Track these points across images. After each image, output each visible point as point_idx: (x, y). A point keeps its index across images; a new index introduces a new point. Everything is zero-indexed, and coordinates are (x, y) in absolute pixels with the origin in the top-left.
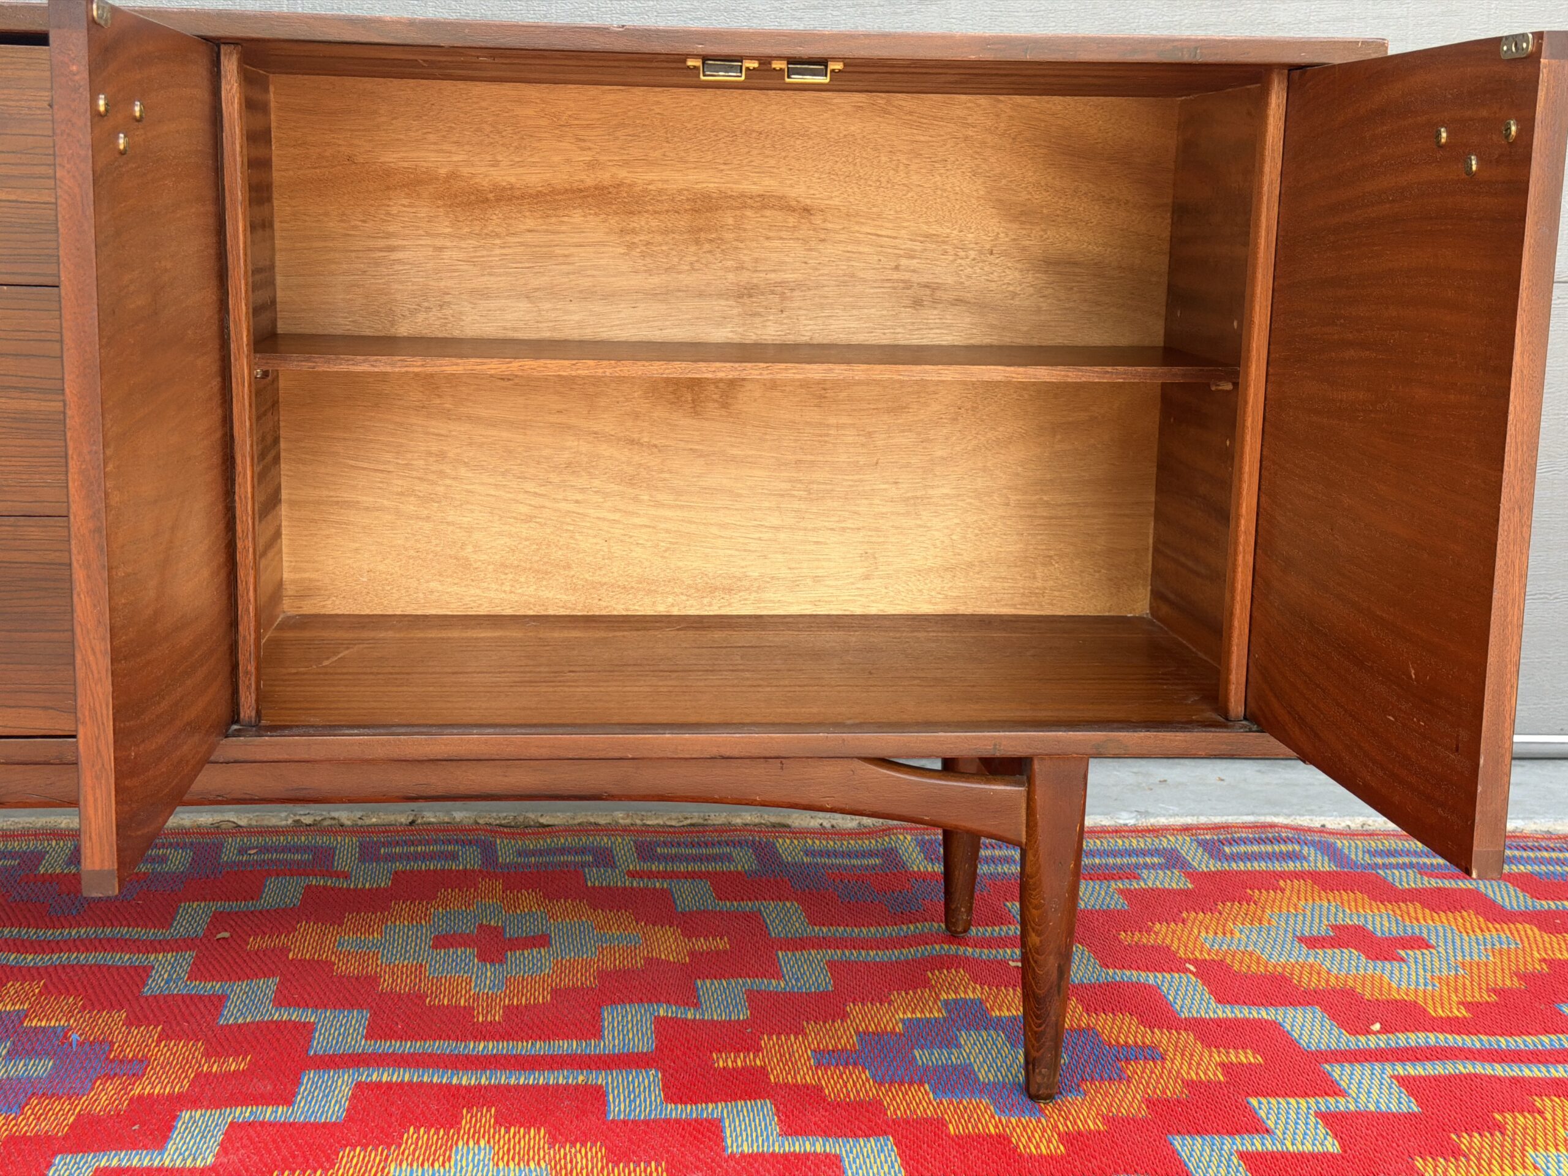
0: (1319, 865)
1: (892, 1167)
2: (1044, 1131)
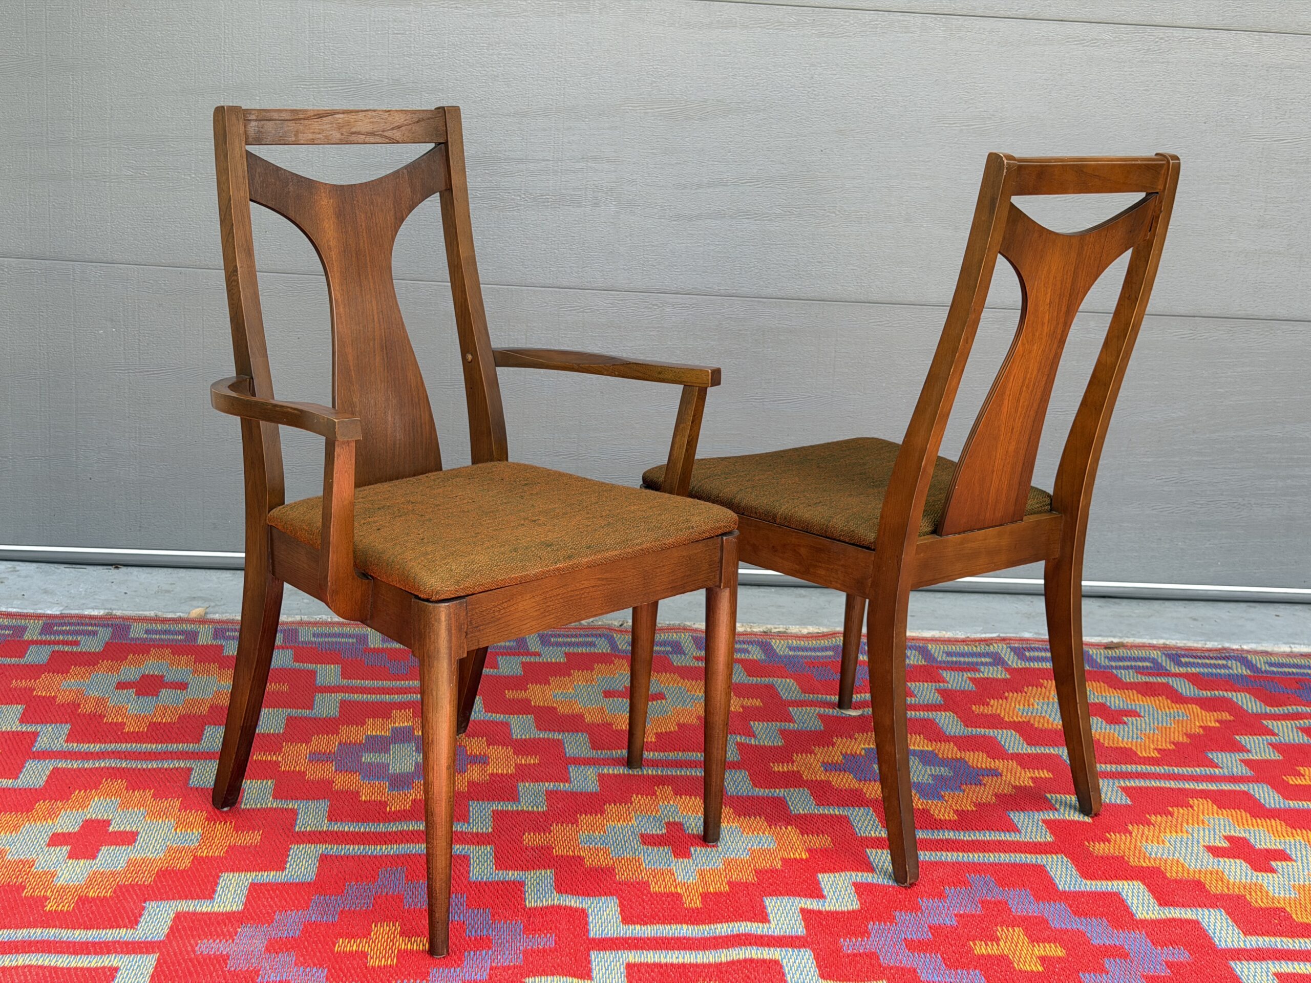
1: (874, 822)
2: (946, 808)
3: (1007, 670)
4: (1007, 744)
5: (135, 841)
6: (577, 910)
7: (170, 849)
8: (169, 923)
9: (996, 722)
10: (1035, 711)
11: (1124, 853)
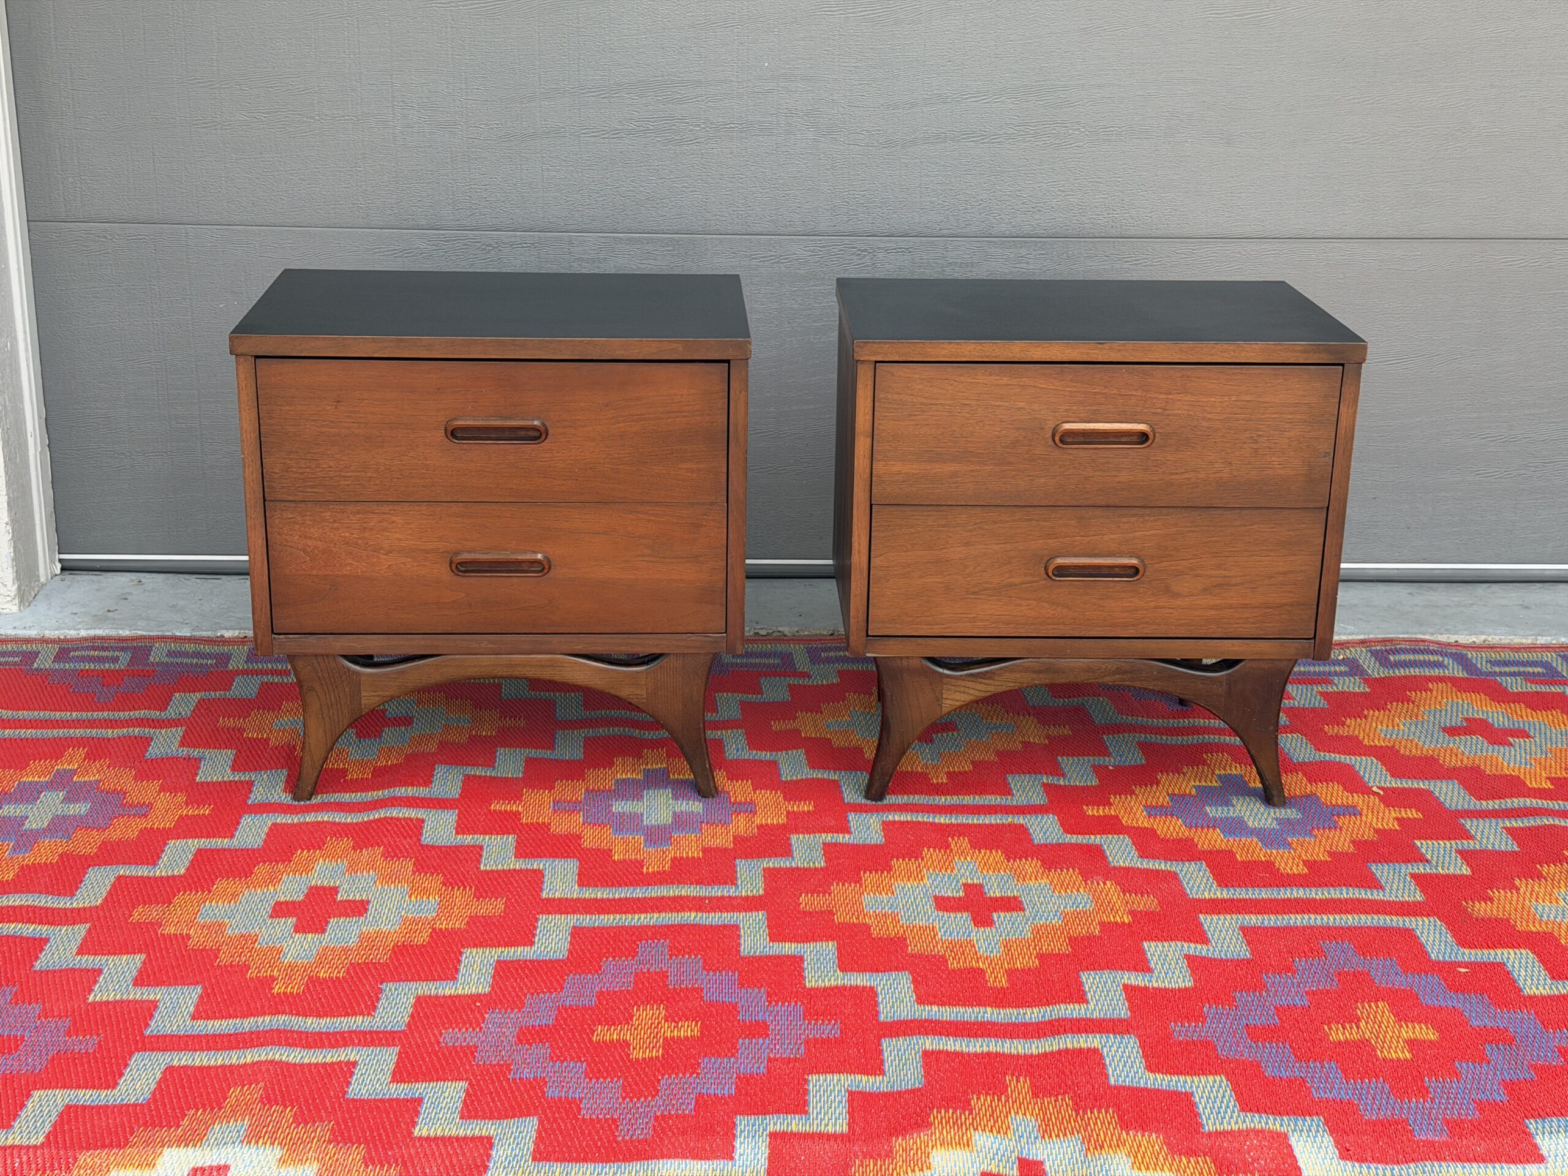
0: (1456, 672)
1: (1208, 880)
2: (1294, 859)
3: (1366, 681)
4: (1367, 776)
5: (366, 910)
6: (864, 988)
7: (405, 920)
8: (410, 1010)
9: (1354, 746)
10: (1401, 732)
11: (1510, 915)
